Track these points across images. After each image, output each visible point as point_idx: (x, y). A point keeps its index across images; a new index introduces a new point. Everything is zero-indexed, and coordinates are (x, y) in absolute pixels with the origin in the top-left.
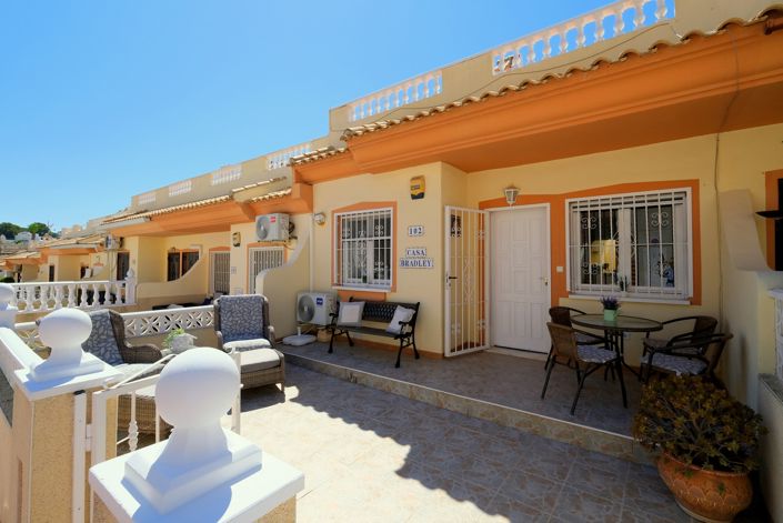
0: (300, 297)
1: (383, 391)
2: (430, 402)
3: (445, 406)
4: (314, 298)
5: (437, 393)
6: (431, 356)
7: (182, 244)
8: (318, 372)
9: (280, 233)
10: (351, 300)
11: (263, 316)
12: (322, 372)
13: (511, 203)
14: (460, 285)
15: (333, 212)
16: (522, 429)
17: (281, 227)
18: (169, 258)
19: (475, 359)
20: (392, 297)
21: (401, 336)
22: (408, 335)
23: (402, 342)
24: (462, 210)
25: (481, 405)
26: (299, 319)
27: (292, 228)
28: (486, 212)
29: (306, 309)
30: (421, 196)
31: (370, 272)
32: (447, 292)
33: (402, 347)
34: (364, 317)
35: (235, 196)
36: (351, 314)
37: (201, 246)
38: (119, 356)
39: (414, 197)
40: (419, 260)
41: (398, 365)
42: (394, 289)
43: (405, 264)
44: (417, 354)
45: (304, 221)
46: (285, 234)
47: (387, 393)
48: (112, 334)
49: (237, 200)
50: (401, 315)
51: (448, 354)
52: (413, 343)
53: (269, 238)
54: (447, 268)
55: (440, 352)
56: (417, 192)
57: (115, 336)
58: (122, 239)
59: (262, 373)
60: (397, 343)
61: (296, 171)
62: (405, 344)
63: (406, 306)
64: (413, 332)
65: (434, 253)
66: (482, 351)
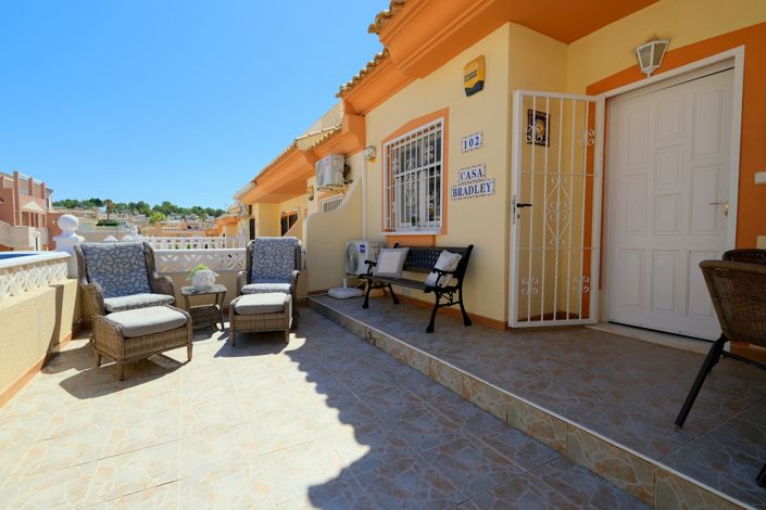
0: (347, 244)
1: (400, 360)
2: (452, 387)
3: (473, 399)
4: (358, 244)
5: (462, 375)
6: (488, 325)
7: (288, 207)
8: (344, 327)
9: (333, 177)
10: (396, 246)
11: (296, 261)
12: (346, 328)
13: (648, 70)
14: (538, 218)
15: (384, 142)
16: (612, 479)
17: (334, 169)
18: (282, 222)
19: (561, 335)
20: (441, 242)
21: (438, 290)
22: (449, 289)
23: (438, 297)
24: (548, 95)
25: (531, 410)
26: (347, 271)
27: (347, 170)
28: (600, 99)
29: (352, 259)
30: (480, 86)
31: (423, 213)
32: (514, 228)
33: (438, 305)
34: (406, 267)
35: (299, 144)
36: (390, 263)
37: (299, 208)
38: (147, 286)
39: (470, 92)
40: (477, 185)
41: (430, 329)
42: (444, 231)
43: (457, 193)
44: (468, 320)
45: (358, 161)
46: (339, 177)
47: (402, 363)
48: (143, 264)
49: (300, 148)
50: (445, 261)
51: (513, 323)
52: (461, 302)
53: (325, 183)
54: (515, 191)
55: (501, 318)
56: (472, 83)
57: (147, 268)
58: (250, 206)
59: (262, 317)
60: (431, 297)
61: (346, 101)
62: (443, 301)
63: (452, 250)
64: (459, 287)
65: (496, 172)
66: (582, 326)
